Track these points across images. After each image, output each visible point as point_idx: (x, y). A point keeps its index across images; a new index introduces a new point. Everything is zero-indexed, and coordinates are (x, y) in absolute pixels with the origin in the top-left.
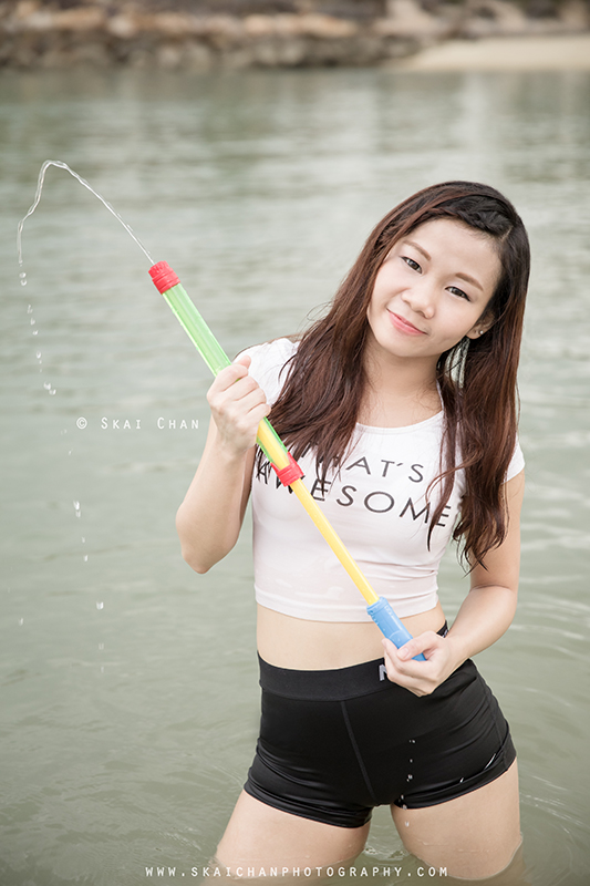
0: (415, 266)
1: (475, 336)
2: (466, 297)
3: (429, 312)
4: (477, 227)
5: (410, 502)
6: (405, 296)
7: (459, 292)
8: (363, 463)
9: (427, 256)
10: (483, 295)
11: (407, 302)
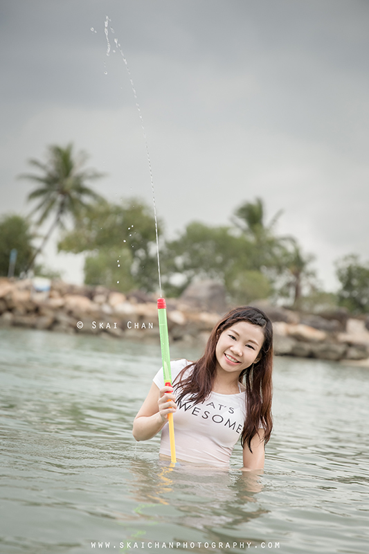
0: (234, 338)
1: (256, 363)
2: (253, 348)
3: (241, 354)
4: (255, 324)
5: (229, 420)
6: (231, 349)
7: (249, 346)
8: (212, 404)
9: (238, 335)
10: (258, 347)
11: (232, 351)
